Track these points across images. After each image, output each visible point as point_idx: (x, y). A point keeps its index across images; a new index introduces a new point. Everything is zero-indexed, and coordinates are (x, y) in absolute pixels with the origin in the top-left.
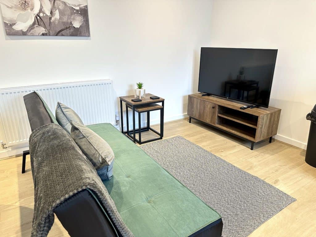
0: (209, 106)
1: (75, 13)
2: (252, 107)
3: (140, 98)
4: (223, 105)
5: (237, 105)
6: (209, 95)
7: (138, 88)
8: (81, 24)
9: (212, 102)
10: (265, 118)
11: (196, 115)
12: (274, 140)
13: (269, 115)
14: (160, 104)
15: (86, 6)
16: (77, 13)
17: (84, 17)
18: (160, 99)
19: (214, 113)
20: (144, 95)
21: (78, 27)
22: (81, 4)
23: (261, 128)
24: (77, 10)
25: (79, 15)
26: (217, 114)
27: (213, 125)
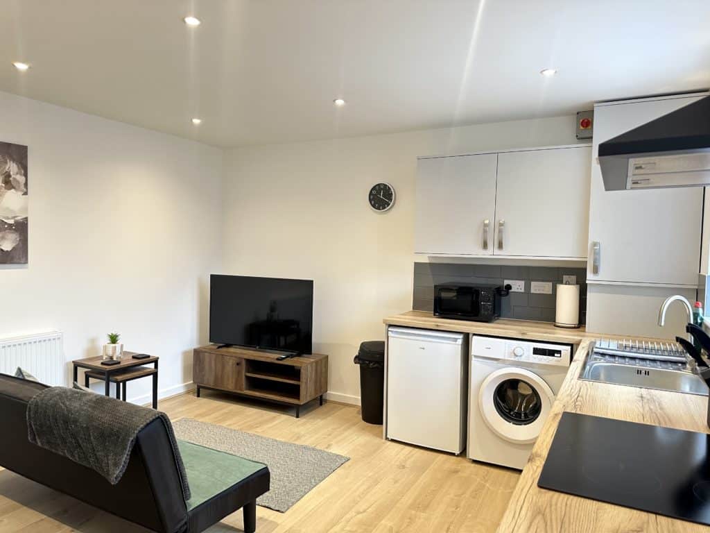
0: (231, 364)
1: (6, 229)
2: (292, 356)
3: (115, 359)
4: (252, 358)
5: (271, 356)
6: (228, 346)
7: (109, 342)
8: (14, 245)
9: (234, 355)
10: (309, 369)
11: (209, 381)
12: (326, 401)
13: (314, 364)
14: (152, 366)
15: (26, 218)
16: (10, 229)
17: (20, 234)
18: (151, 358)
19: (239, 373)
20: (121, 353)
21: (9, 249)
22: (17, 215)
23: (306, 383)
24: (10, 225)
25: (12, 231)
26: (244, 373)
27: (239, 392)
